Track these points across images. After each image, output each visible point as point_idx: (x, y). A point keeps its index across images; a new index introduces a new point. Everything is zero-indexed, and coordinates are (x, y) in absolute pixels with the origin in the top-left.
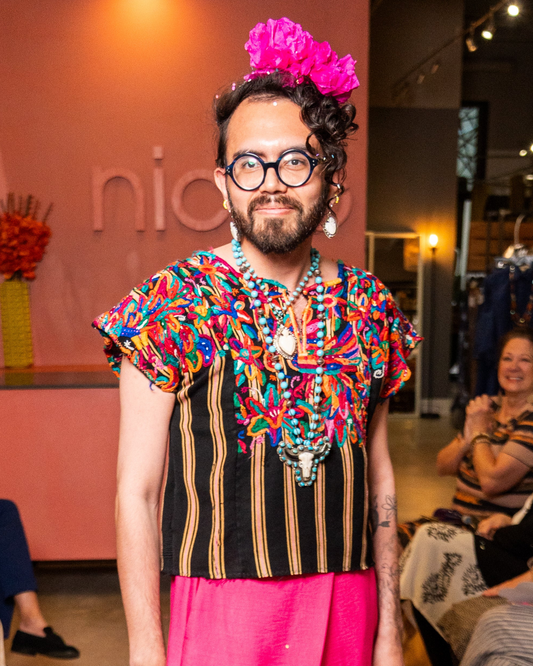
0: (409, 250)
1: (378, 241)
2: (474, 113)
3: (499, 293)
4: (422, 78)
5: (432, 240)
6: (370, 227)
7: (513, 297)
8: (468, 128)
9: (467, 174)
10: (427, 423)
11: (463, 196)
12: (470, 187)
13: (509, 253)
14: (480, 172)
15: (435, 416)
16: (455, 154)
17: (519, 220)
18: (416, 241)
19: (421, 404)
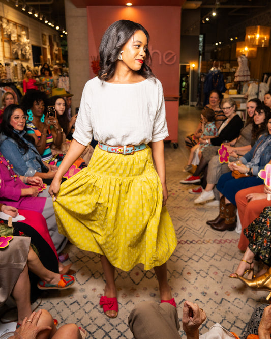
0: (188, 67)
1: (182, 66)
2: (202, 36)
3: (210, 78)
4: (191, 29)
5: (193, 65)
6: (181, 63)
7: (213, 80)
8: (201, 39)
9: (200, 50)
10: (192, 108)
11: (200, 55)
12: (201, 53)
13: (212, 69)
14: (204, 50)
15: (194, 106)
16: (199, 46)
17: (214, 62)
18: (189, 66)
19: (190, 103)
